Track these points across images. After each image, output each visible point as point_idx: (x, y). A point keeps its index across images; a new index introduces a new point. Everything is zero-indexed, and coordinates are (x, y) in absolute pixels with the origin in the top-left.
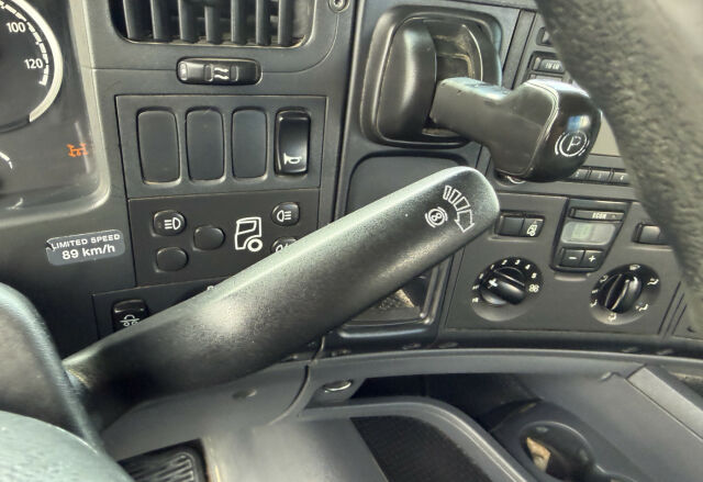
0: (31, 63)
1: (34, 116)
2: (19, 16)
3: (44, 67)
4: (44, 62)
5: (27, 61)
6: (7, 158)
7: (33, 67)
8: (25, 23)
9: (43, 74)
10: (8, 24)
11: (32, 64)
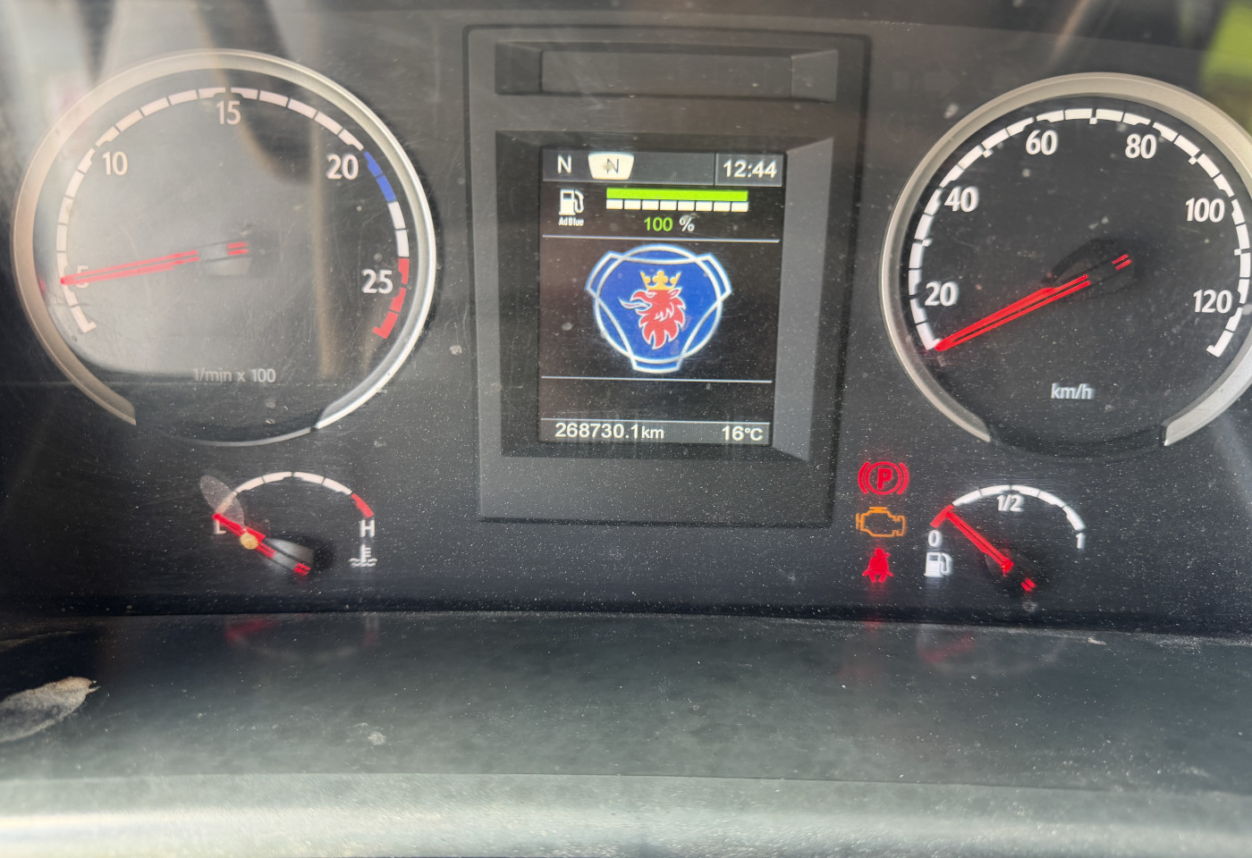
0: (1206, 299)
1: (1178, 430)
2: (1222, 183)
3: (1232, 313)
4: (1236, 296)
5: (1198, 295)
6: (1076, 522)
7: (1206, 309)
8: (1228, 201)
9: (1223, 328)
10: (1190, 203)
11: (1208, 301)
